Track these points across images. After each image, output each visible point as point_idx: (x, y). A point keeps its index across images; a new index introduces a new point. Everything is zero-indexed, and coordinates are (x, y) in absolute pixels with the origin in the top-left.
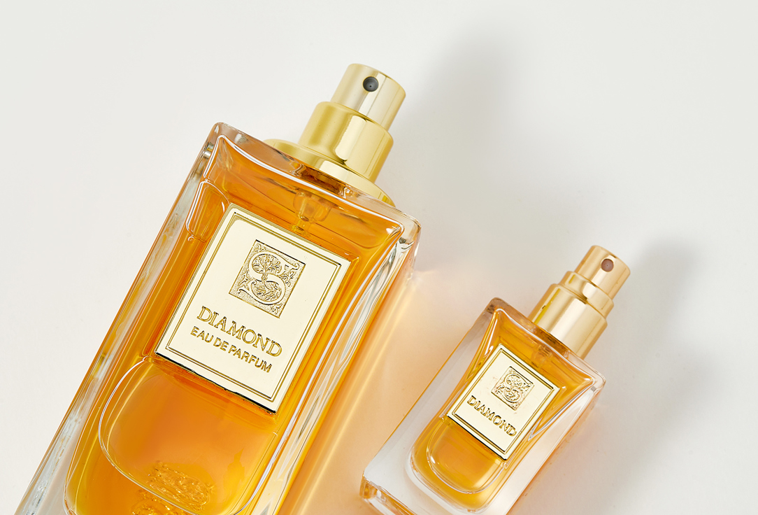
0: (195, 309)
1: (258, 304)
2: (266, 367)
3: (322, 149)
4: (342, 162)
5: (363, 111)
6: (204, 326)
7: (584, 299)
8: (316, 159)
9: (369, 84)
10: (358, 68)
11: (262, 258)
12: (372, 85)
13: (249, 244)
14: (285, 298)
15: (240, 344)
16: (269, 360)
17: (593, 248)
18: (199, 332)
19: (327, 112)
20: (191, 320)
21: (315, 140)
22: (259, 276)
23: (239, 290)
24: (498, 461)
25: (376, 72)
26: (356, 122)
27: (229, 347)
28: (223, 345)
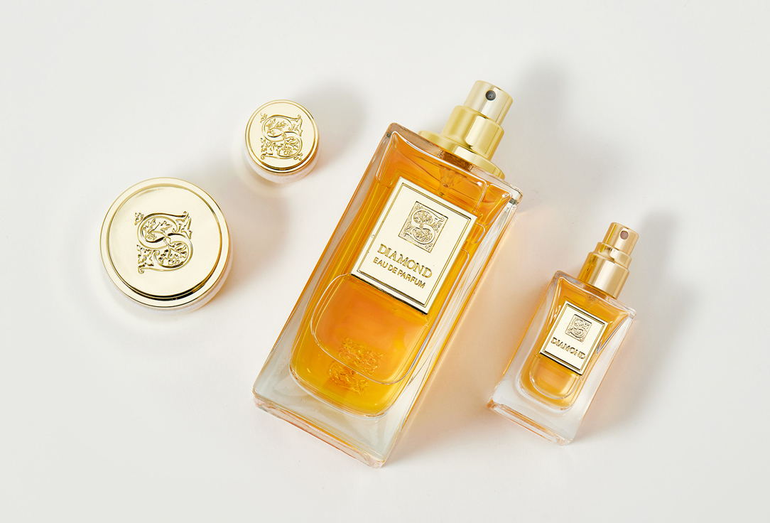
0: (376, 246)
1: (417, 244)
2: (422, 284)
3: (457, 138)
4: (469, 147)
5: (484, 112)
6: (382, 257)
7: (612, 260)
8: (453, 146)
9: (490, 96)
10: (481, 83)
11: (419, 213)
12: (492, 96)
13: (412, 204)
14: (435, 240)
15: (405, 269)
16: (424, 280)
17: (612, 224)
18: (379, 261)
19: (461, 113)
20: (374, 253)
21: (453, 131)
22: (418, 225)
23: (405, 233)
24: (574, 375)
25: (493, 87)
26: (480, 120)
27: (398, 271)
28: (394, 270)
